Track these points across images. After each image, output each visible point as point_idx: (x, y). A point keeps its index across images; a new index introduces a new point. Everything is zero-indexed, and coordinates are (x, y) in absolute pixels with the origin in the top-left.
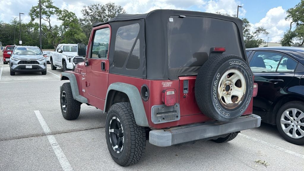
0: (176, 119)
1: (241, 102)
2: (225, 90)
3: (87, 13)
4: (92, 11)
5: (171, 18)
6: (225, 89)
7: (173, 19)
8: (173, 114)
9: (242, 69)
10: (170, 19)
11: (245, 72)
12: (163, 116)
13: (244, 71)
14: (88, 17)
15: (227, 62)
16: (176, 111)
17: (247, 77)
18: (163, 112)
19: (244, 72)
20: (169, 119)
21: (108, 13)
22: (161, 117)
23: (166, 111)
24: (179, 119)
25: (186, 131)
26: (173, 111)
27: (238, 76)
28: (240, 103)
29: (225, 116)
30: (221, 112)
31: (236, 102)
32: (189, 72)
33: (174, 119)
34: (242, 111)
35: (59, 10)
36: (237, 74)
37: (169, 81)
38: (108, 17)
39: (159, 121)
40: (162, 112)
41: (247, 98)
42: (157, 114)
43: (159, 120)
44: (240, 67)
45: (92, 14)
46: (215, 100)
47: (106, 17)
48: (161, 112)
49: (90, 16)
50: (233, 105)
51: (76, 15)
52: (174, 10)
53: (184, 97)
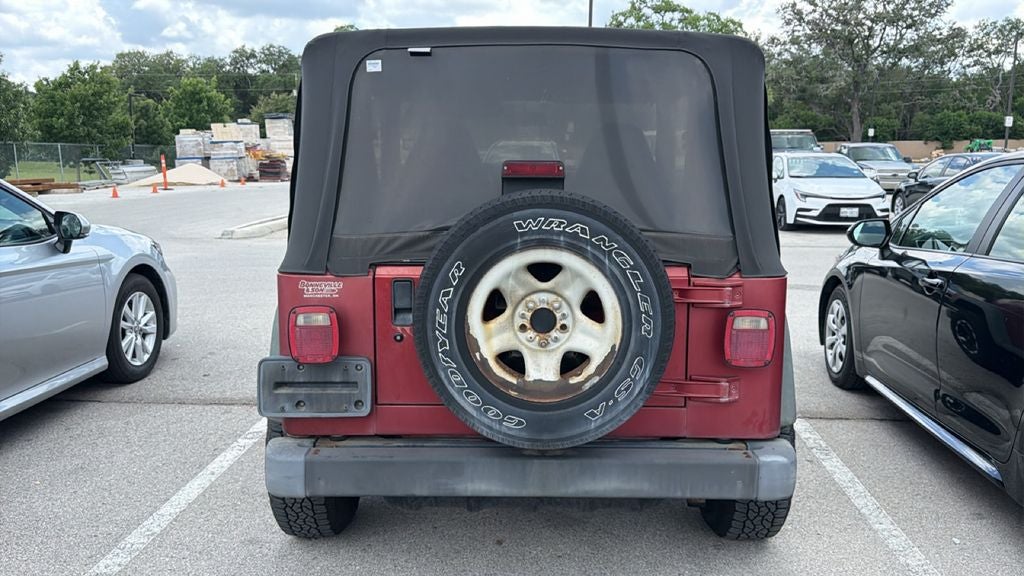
0: (354, 413)
1: (596, 379)
2: (528, 325)
3: (799, 15)
4: (816, 5)
5: (373, 61)
6: (531, 324)
7: (380, 61)
8: (345, 391)
9: (589, 248)
10: (368, 62)
11: (607, 262)
12: (301, 394)
13: (602, 257)
14: (799, 28)
15: (501, 219)
16: (356, 383)
17: (622, 282)
18: (301, 380)
19: (604, 263)
20: (324, 410)
21: (876, 7)
22: (290, 397)
23: (313, 380)
24: (365, 411)
25: (369, 459)
26: (346, 384)
27: (577, 275)
28: (587, 386)
29: (501, 424)
30: (477, 409)
31: (574, 380)
32: (423, 251)
33: (346, 411)
34: (593, 415)
35: (692, 15)
36: (571, 270)
37: (330, 280)
38: (872, 21)
39: (283, 410)
40: (296, 380)
41: (624, 366)
42: (279, 385)
43: (281, 405)
44: (575, 242)
45: (817, 15)
46: (447, 362)
47: (863, 21)
48: (291, 380)
49: (808, 23)
50: (555, 386)
51: (743, 26)
52: (389, 31)
53: (395, 338)
